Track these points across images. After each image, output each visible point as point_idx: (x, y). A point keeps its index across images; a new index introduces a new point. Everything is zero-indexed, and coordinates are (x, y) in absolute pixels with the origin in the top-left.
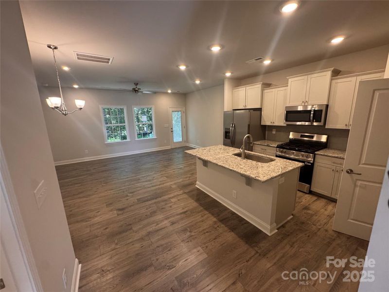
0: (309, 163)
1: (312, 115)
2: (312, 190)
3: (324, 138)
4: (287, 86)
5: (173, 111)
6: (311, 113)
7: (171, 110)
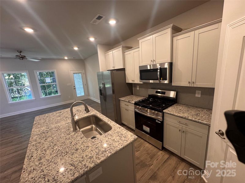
0: (159, 121)
1: (158, 74)
2: (164, 146)
3: (172, 94)
4: (139, 48)
5: (74, 73)
6: (157, 71)
7: (72, 72)
